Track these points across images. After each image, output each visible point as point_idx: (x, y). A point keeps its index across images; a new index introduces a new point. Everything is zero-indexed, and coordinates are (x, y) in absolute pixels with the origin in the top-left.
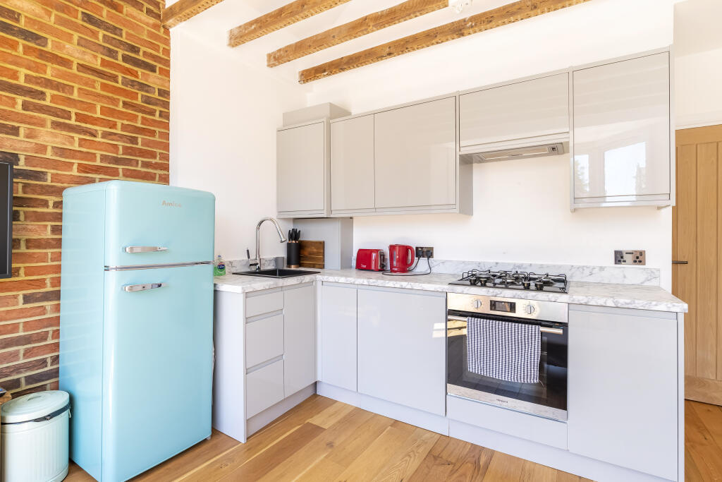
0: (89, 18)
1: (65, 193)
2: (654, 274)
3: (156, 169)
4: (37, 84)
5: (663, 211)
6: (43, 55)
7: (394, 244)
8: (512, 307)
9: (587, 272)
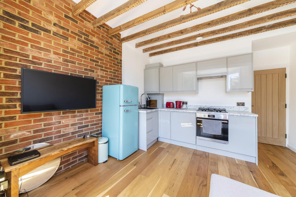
0: (107, 42)
1: (103, 87)
2: (247, 108)
3: (119, 80)
4: (98, 59)
5: (249, 92)
6: (99, 52)
7: (177, 101)
8: (214, 116)
9: (230, 108)
